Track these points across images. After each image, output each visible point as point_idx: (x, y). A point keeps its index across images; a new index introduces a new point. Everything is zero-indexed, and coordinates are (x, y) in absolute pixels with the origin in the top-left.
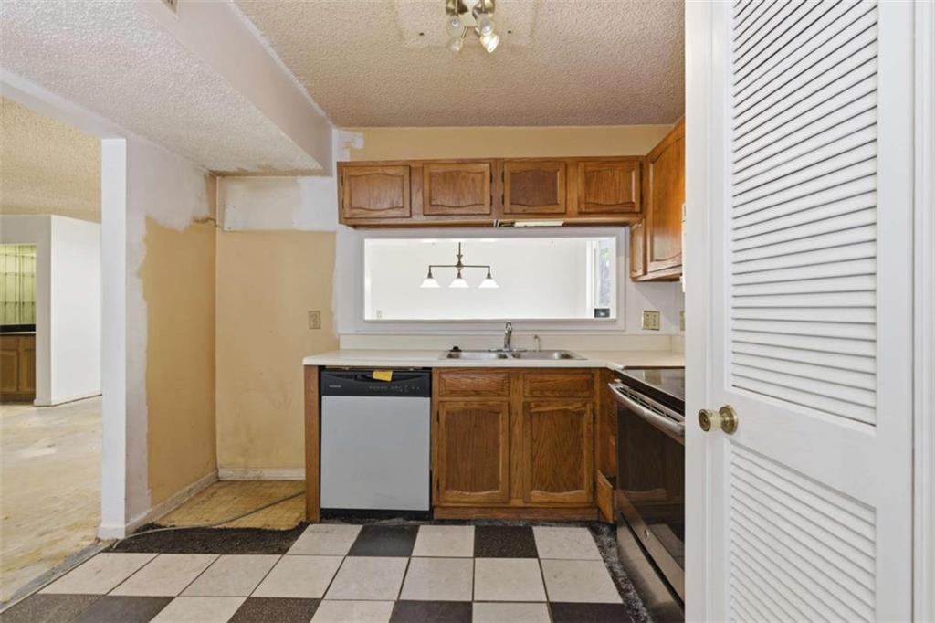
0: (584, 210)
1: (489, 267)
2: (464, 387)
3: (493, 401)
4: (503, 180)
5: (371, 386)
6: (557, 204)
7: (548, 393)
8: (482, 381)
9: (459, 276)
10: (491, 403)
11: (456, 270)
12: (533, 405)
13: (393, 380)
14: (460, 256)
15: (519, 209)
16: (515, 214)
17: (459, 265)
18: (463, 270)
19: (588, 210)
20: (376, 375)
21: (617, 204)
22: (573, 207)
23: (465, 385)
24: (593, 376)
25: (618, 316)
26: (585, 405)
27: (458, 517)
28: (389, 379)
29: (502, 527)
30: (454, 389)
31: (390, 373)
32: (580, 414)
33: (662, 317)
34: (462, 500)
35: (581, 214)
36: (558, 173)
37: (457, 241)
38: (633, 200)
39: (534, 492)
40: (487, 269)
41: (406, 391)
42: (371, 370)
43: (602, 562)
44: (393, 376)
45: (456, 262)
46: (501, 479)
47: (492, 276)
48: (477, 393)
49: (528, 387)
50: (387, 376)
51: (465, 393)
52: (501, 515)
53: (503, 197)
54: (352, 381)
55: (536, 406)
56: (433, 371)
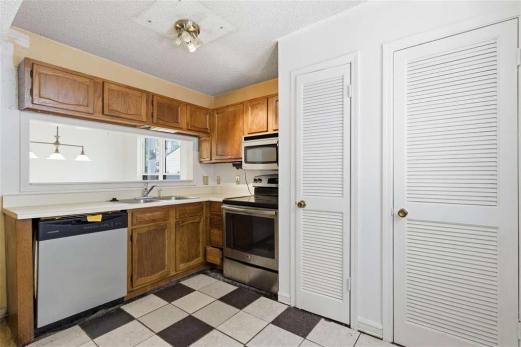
0: (190, 128)
1: (83, 147)
2: (147, 219)
3: (162, 223)
4: (152, 105)
5: (85, 227)
6: (178, 123)
7: (186, 216)
8: (157, 214)
9: (57, 151)
10: (162, 224)
11: (54, 147)
12: (180, 222)
13: (102, 220)
14: (57, 137)
15: (161, 122)
16: (159, 124)
17: (57, 143)
18: (60, 148)
19: (191, 129)
20: (90, 219)
21: (201, 128)
22: (184, 126)
23: (148, 217)
24: (203, 205)
25: (194, 178)
26: (201, 219)
27: (141, 294)
28: (100, 220)
29: (165, 289)
30: (141, 220)
31: (101, 216)
32: (199, 223)
33: (209, 178)
34: (147, 282)
35: (188, 130)
36: (179, 108)
37: (56, 125)
38: (208, 127)
39: (181, 265)
40: (82, 148)
41: (112, 226)
42: (85, 216)
43: (219, 281)
44: (102, 217)
45: (55, 140)
46: (166, 264)
47: (85, 153)
48: (154, 221)
49: (178, 214)
50: (99, 219)
51: (147, 222)
52: (162, 284)
53: (152, 113)
54: (70, 225)
55: (182, 223)
56: (128, 211)
